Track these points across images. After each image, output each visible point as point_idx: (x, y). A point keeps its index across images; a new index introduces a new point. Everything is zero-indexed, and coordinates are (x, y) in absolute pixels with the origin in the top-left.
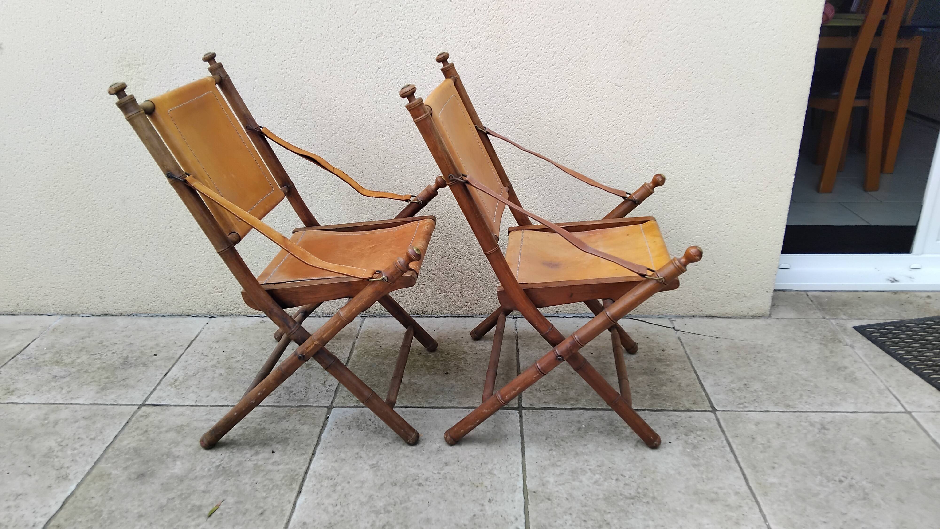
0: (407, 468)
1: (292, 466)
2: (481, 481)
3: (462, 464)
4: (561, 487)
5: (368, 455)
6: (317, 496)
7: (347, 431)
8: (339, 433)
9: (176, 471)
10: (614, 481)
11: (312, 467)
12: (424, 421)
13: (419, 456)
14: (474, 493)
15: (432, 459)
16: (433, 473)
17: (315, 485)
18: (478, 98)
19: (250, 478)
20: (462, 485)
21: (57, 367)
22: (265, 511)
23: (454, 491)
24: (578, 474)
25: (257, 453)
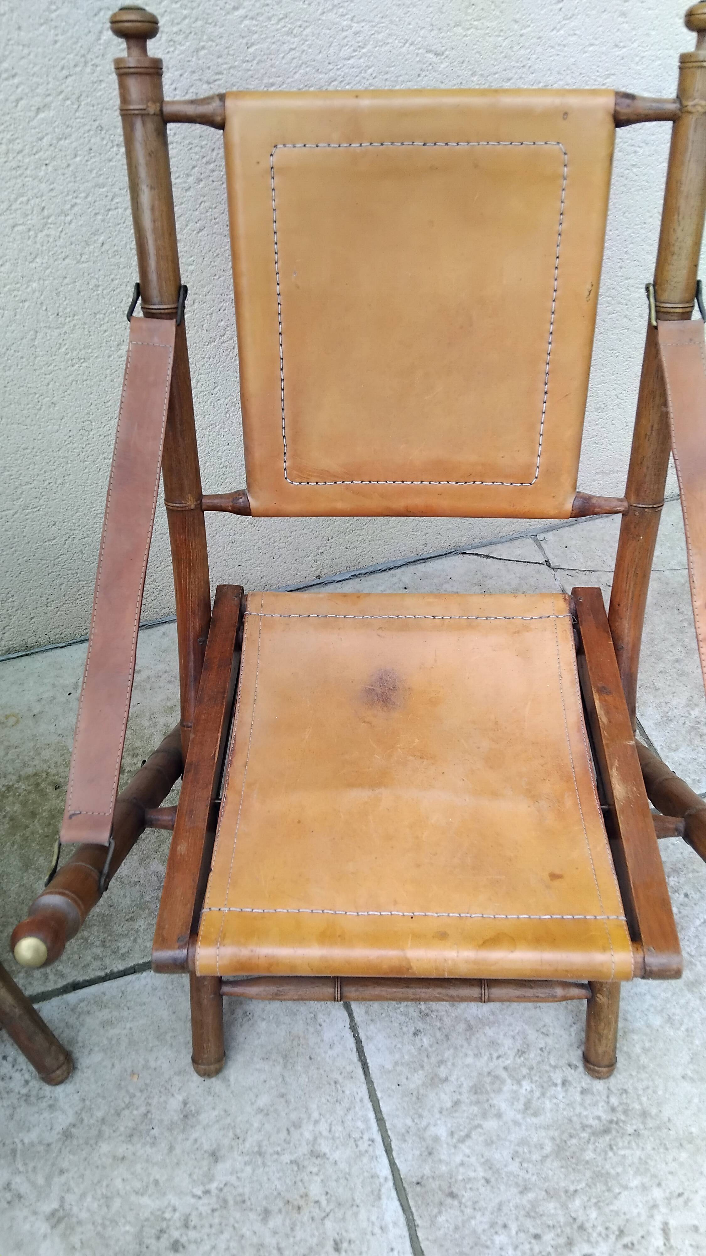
0: (133, 1198)
2: (302, 1191)
3: (247, 1145)
4: (464, 1148)
5: (33, 1184)
10: (559, 1088)
12: (128, 1025)
13: (148, 1148)
14: (299, 1234)
15: (178, 1151)
16: (194, 1196)
18: (18, 147)
20: (267, 1213)
23: (255, 1240)
24: (487, 1092)
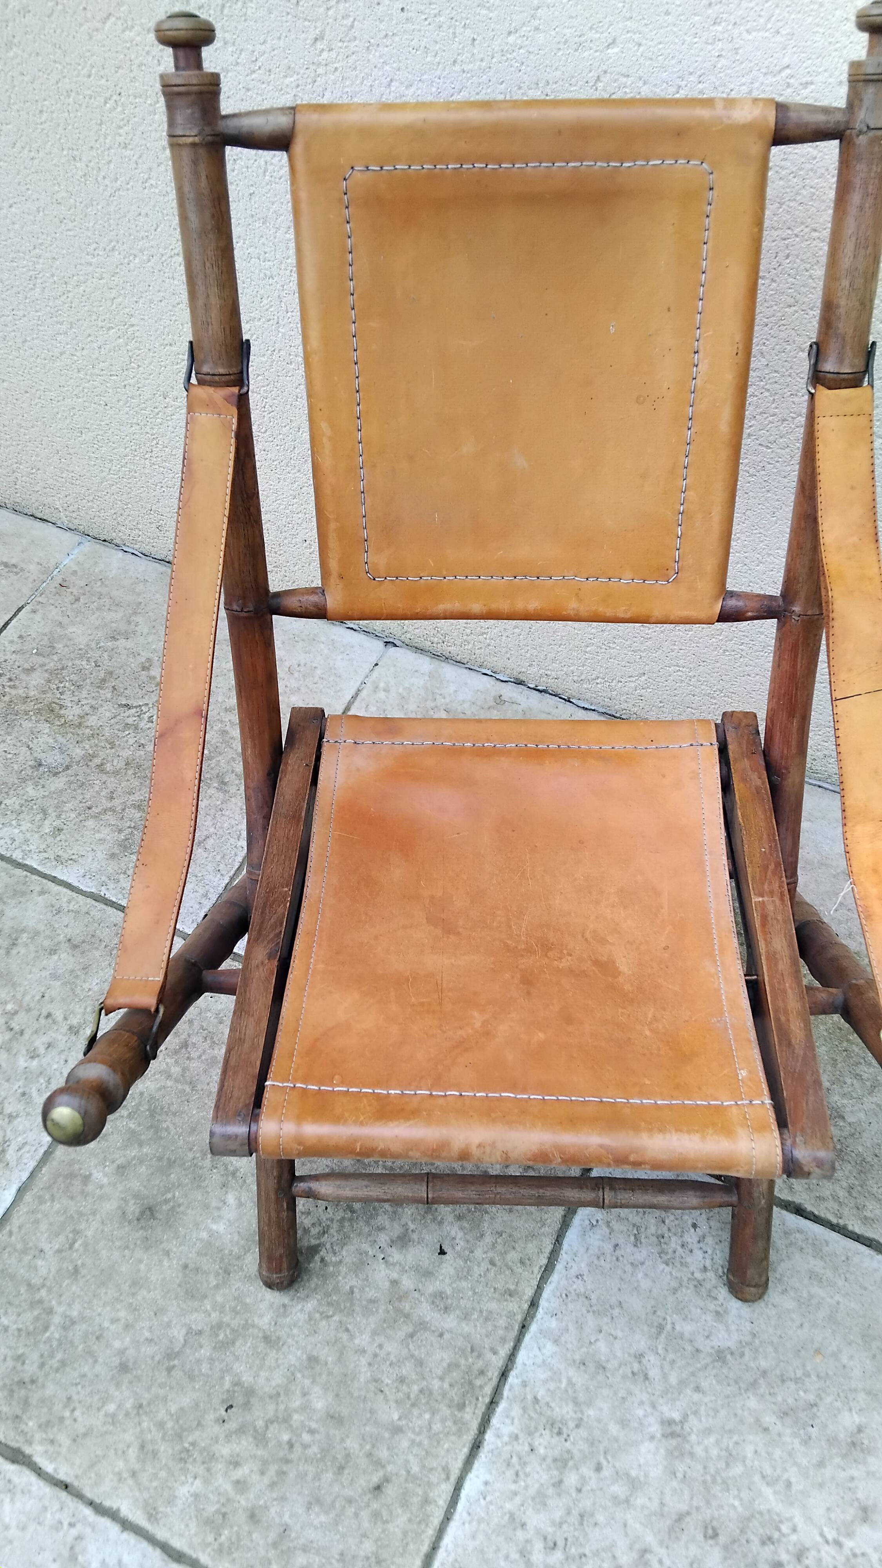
1: (475, 1330)
6: (513, 1487)
7: (629, 1249)
8: (608, 1247)
9: (220, 1227)
11: (522, 1356)
17: (516, 1438)
19: (374, 1333)
21: (45, 728)
22: (387, 1480)
25: (403, 1240)
